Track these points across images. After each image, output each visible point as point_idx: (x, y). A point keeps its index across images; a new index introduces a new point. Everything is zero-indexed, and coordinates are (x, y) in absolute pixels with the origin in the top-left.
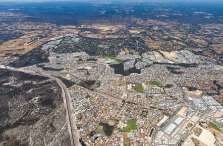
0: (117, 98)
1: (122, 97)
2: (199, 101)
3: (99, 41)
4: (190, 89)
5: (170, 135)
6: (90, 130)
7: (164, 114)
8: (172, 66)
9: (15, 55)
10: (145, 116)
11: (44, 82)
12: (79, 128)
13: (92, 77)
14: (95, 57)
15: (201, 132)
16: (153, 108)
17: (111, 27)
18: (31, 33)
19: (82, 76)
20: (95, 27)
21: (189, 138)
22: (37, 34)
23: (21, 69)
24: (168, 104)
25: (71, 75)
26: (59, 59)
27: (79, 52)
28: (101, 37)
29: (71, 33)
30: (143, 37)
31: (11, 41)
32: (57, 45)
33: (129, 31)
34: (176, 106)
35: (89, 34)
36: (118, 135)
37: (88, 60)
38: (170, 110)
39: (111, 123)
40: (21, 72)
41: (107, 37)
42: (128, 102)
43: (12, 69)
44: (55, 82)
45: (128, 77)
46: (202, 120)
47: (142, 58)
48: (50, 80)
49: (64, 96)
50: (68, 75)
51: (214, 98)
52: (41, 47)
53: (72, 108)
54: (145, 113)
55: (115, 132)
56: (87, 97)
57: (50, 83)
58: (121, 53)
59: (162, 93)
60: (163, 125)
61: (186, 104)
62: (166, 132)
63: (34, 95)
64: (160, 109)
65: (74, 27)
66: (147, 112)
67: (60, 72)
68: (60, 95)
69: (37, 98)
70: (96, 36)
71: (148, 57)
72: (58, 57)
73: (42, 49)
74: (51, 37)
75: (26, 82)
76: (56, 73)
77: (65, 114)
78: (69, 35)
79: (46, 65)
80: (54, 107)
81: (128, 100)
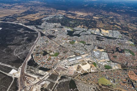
0: (59, 44)
1: (61, 44)
2: (98, 53)
3: (72, 19)
4: (99, 48)
5: (69, 62)
6: (38, 52)
7: (75, 54)
8: (100, 37)
9: (29, 21)
10: (65, 53)
11: (33, 32)
12: (34, 51)
13: (55, 34)
14: (63, 27)
15: (85, 64)
16: (72, 51)
17: (84, 13)
18: (42, 12)
19: (51, 33)
20: (76, 13)
21: (77, 65)
22: (44, 13)
23: (28, 27)
24: (80, 51)
25: (46, 32)
26: (46, 25)
27: (58, 23)
28: (74, 18)
29: (61, 14)
30: (98, 21)
31: (31, 14)
32: (50, 19)
33: (92, 17)
34: (83, 53)
35: (69, 16)
36: (48, 56)
37: (59, 27)
38: (79, 53)
39: (48, 52)
40: (27, 27)
41: (78, 18)
42: (62, 47)
43: (24, 26)
44: (37, 33)
45: (72, 37)
46: (91, 61)
47: (88, 30)
48: (36, 32)
49: (37, 39)
50: (45, 32)
51: (108, 54)
52: (42, 18)
53: (37, 43)
54: (66, 52)
55: (47, 55)
56: (46, 41)
57: (35, 33)
58: (78, 27)
59: (82, 47)
60: (70, 58)
61: (90, 53)
62: (69, 60)
63: (26, 36)
64: (74, 52)
65: (65, 11)
66: (67, 52)
67: (43, 30)
68: (36, 38)
69: (26, 38)
70: (72, 17)
71: (91, 31)
72: (46, 24)
73: (42, 20)
74: (50, 15)
75: (26, 31)
76: (40, 30)
77: (33, 45)
78: (59, 15)
79: (39, 26)
80: (31, 42)
81: (63, 46)
